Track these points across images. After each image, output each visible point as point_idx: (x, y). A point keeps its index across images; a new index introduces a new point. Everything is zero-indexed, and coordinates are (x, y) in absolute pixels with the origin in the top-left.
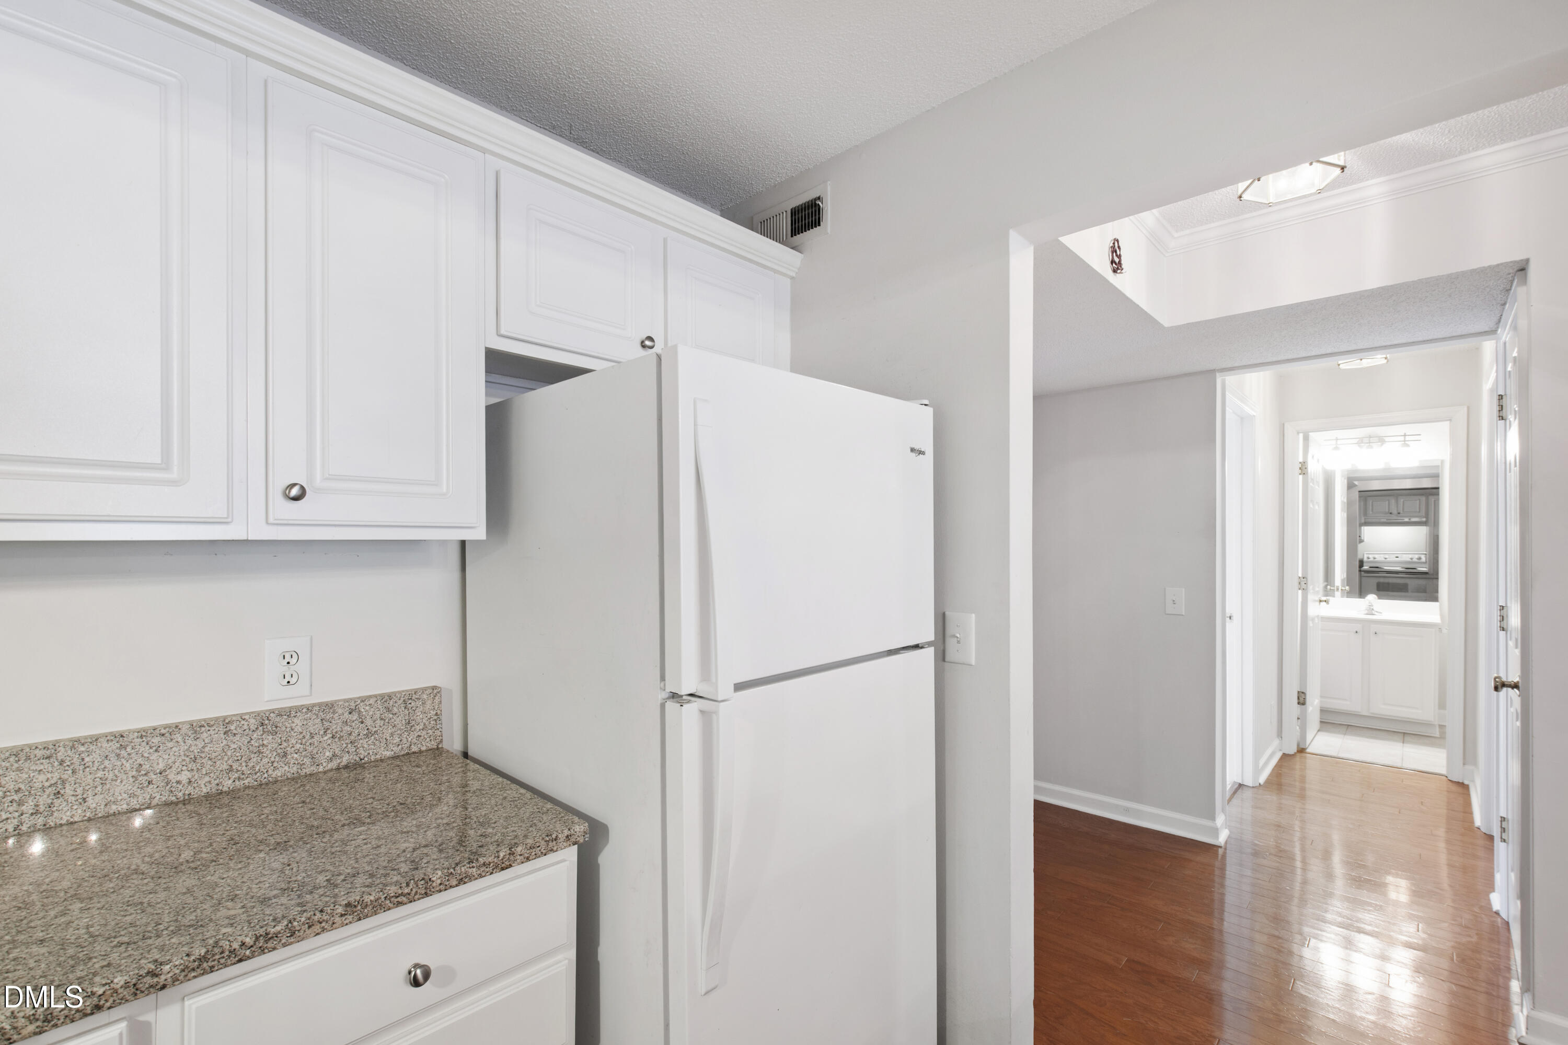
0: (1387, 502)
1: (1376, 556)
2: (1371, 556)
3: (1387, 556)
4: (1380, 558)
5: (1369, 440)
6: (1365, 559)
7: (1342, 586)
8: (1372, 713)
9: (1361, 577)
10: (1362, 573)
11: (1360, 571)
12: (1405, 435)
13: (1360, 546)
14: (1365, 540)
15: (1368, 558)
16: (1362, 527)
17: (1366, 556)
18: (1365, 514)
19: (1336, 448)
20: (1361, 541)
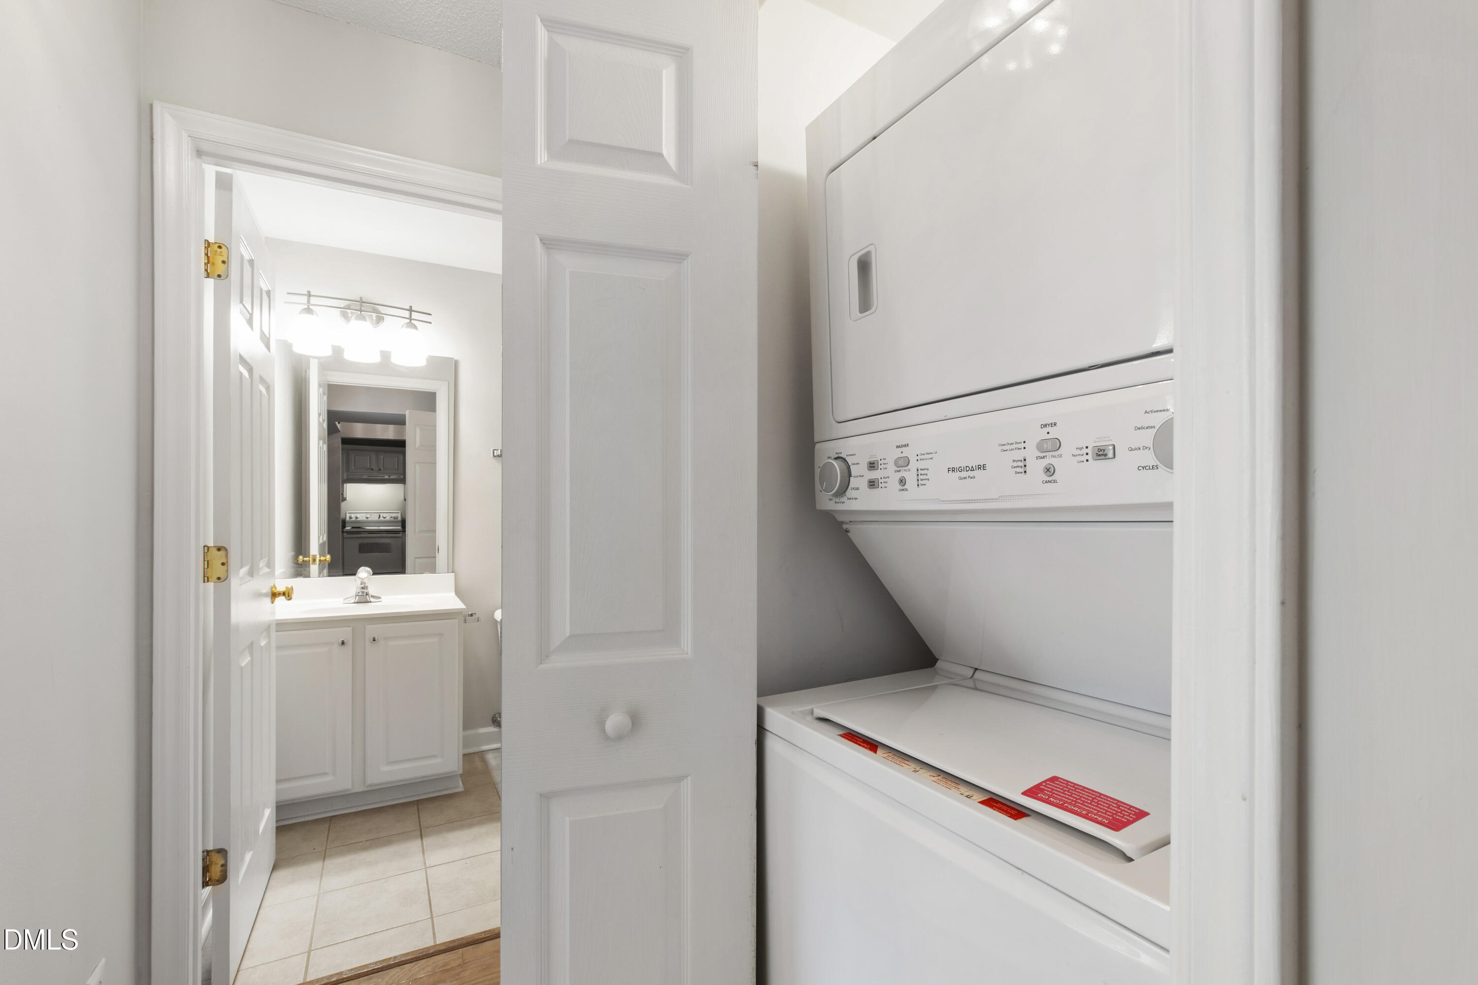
0: (368, 457)
1: (358, 515)
2: (353, 516)
3: (368, 516)
4: (362, 517)
5: (361, 306)
6: (348, 519)
7: (321, 555)
8: (371, 785)
9: (343, 538)
10: (345, 534)
11: (343, 532)
12: (411, 310)
13: (343, 504)
14: (347, 499)
15: (351, 518)
16: (345, 485)
17: (348, 516)
18: (348, 470)
19: (308, 310)
20: (344, 499)
